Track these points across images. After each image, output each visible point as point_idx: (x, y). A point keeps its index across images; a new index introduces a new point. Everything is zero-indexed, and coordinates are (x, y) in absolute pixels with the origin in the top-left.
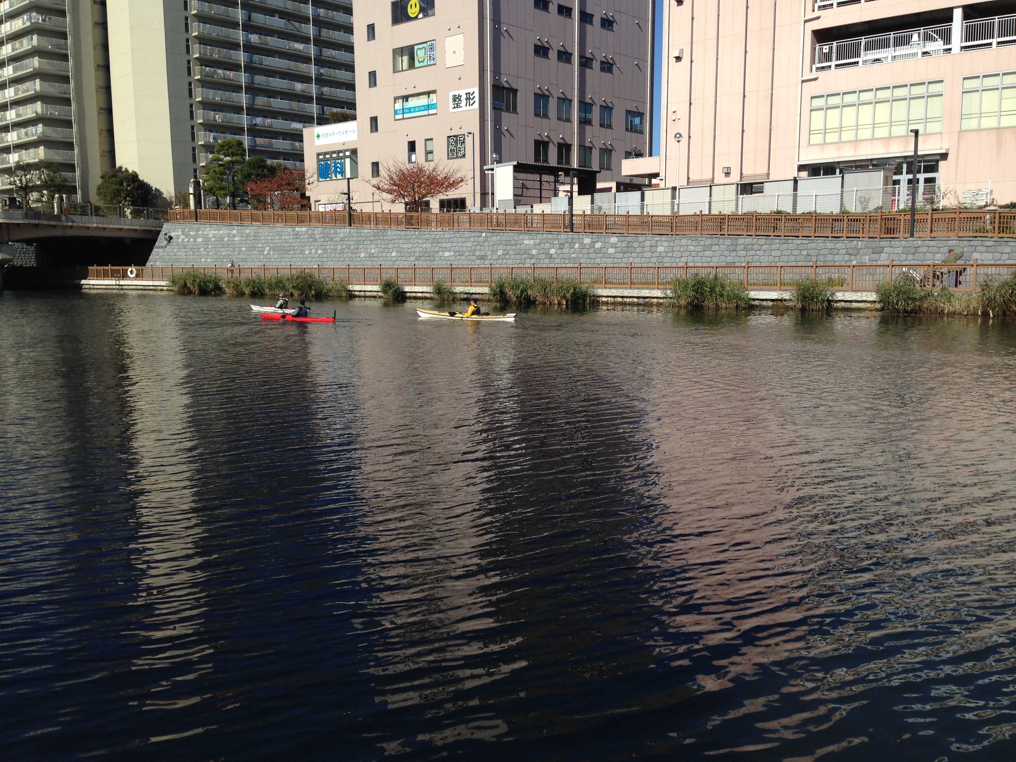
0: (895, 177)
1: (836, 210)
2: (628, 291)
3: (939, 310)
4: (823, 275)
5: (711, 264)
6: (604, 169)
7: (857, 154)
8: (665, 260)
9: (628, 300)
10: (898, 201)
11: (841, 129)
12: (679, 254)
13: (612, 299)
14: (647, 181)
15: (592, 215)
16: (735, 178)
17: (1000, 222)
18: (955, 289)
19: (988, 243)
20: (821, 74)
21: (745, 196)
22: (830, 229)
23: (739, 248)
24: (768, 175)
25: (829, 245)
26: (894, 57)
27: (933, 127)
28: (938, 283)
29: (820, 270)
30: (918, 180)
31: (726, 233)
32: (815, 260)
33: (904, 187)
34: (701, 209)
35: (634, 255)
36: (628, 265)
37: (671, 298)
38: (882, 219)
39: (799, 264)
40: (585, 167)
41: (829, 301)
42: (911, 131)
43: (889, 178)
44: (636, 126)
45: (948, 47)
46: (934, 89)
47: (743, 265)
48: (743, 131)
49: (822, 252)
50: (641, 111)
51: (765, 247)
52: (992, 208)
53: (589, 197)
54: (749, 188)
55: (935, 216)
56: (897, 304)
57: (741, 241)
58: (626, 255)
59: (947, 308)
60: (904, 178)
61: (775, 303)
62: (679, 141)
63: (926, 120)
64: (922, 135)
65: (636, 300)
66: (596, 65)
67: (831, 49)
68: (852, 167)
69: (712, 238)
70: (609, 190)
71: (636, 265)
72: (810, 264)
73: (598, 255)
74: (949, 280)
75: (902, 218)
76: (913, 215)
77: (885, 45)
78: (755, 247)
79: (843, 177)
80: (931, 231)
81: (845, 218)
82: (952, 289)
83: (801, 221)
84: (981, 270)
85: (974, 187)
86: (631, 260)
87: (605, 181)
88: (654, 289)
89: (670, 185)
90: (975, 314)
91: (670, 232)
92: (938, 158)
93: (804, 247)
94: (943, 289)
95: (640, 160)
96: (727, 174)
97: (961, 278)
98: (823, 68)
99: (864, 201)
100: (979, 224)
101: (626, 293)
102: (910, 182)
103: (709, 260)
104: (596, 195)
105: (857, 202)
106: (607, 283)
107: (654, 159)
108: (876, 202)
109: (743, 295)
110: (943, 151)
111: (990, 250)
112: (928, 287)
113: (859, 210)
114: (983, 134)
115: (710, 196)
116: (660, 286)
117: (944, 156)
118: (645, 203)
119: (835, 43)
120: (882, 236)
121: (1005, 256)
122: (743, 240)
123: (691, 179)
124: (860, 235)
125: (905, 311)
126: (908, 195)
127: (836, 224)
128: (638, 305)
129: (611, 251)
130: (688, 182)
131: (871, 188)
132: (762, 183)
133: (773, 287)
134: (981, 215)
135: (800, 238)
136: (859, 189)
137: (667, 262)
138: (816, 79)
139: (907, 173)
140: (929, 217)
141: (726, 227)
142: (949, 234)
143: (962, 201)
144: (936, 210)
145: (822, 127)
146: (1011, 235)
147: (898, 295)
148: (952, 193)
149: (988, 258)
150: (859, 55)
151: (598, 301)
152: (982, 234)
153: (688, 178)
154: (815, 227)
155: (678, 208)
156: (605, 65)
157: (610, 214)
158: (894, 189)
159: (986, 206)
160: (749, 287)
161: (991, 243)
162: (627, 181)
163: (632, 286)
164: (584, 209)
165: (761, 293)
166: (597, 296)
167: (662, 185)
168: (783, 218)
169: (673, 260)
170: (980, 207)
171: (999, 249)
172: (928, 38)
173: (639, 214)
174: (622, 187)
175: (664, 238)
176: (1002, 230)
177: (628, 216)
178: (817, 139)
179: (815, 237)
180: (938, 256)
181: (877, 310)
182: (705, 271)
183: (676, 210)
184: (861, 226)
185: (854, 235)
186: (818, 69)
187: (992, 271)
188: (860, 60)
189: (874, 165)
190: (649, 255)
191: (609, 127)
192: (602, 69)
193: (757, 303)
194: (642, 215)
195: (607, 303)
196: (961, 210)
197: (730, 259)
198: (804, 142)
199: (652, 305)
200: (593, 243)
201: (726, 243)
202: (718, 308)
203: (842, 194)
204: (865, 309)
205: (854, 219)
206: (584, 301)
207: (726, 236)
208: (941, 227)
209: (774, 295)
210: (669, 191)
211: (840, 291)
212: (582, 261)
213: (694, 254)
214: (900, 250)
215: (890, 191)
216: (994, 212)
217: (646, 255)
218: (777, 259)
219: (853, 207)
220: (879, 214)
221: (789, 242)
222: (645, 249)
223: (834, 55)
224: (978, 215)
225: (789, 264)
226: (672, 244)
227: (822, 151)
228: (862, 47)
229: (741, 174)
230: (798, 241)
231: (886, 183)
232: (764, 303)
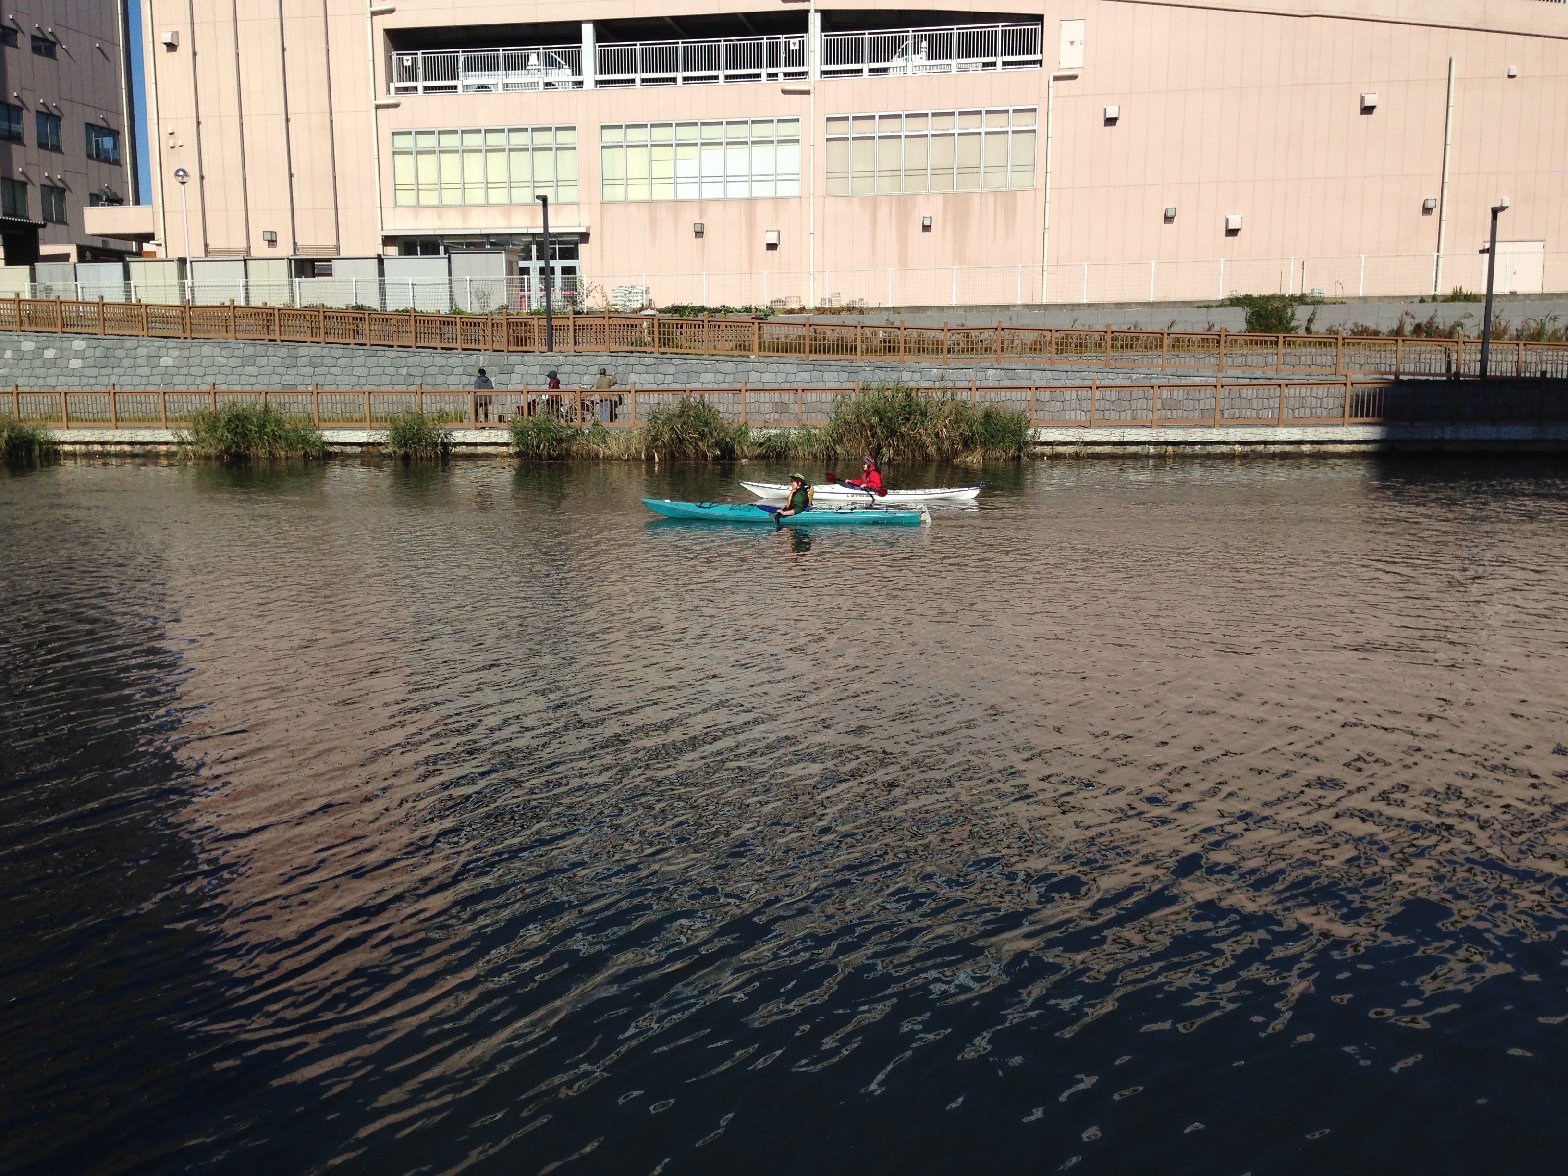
0: (523, 264)
1: (445, 309)
2: (111, 432)
3: (592, 455)
4: (431, 406)
5: (257, 388)
6: (52, 221)
7: (467, 226)
8: (177, 380)
9: (113, 448)
10: (529, 298)
11: (440, 186)
12: (201, 371)
13: (83, 447)
14: (134, 247)
15: (34, 300)
16: (284, 249)
17: (660, 332)
18: (611, 425)
19: (647, 361)
20: (402, 98)
21: (303, 279)
22: (438, 337)
23: (301, 362)
24: (338, 248)
25: (439, 360)
26: (506, 86)
27: (568, 194)
28: (588, 417)
29: (427, 399)
30: (552, 269)
31: (277, 337)
32: (419, 382)
33: (535, 277)
34: (232, 297)
35: (120, 370)
36: (110, 388)
37: (190, 444)
38: (509, 324)
39: (397, 388)
40: (15, 215)
41: (445, 445)
42: (538, 197)
43: (514, 264)
44: (106, 151)
45: (578, 78)
46: (565, 138)
47: (310, 389)
48: (291, 176)
49: (430, 370)
50: (113, 126)
51: (342, 362)
52: (649, 312)
53: (25, 270)
54: (308, 266)
55: (579, 322)
56: (538, 448)
57: (303, 351)
58: (104, 371)
59: (603, 451)
60: (535, 265)
61: (364, 449)
62: (183, 183)
63: (557, 183)
64: (552, 204)
65: (127, 448)
66: (24, 41)
67: (415, 61)
68: (461, 244)
69: (255, 345)
70: (65, 257)
71: (124, 389)
72: (413, 388)
73: (52, 371)
74: (601, 413)
75: (535, 322)
76: (549, 319)
77: (491, 65)
78: (327, 361)
79: (449, 259)
80: (575, 344)
81: (458, 320)
82: (607, 425)
83: (394, 322)
84: (641, 398)
85: (626, 283)
86: (114, 379)
87: (56, 241)
88: (160, 428)
89: (175, 254)
90: (637, 459)
91: (180, 333)
92: (577, 238)
93: (403, 362)
94: (595, 424)
95: (117, 209)
96: (272, 242)
97: (619, 410)
98: (406, 89)
99: (483, 297)
100: (635, 335)
101: (109, 435)
102: (542, 271)
103: (253, 380)
104: (39, 266)
105: (474, 297)
106: (72, 420)
107: (142, 210)
108: (499, 298)
109: (313, 437)
110: (583, 230)
111: (650, 369)
112: (577, 422)
113: (477, 310)
114: (632, 208)
115: (246, 277)
116: (169, 424)
117: (584, 237)
118: (132, 282)
119: (420, 52)
120: (511, 348)
121: (669, 379)
122: (306, 349)
123: (211, 247)
124: (481, 346)
125: (550, 457)
126: (541, 290)
127: (446, 328)
128: (134, 456)
129: (75, 363)
130: (207, 253)
131: (492, 277)
132: (330, 260)
133: (358, 424)
134: (636, 322)
135: (396, 348)
136: (473, 277)
137: (180, 383)
138: (397, 106)
139: (538, 258)
140: (570, 322)
141: (277, 328)
142: (598, 347)
143: (612, 301)
144: (579, 313)
145: (412, 180)
146: (675, 350)
147: (538, 435)
148: (598, 289)
149: (646, 380)
150: (456, 77)
151: (57, 452)
152: (639, 349)
153: (206, 245)
154: (416, 333)
155: (193, 294)
156: (41, 44)
157: (68, 299)
158: (522, 282)
159: (642, 309)
160: (322, 424)
161: (651, 361)
162: (98, 244)
163: (119, 424)
164: (17, 289)
165: (342, 433)
166: (55, 443)
167: (161, 254)
168: (366, 316)
169: (190, 379)
170: (635, 311)
171: (661, 368)
172: (550, 62)
173: (122, 300)
174: (88, 254)
175: (171, 343)
176: (663, 343)
177: (101, 304)
178: (407, 198)
179: (418, 347)
180: (586, 378)
181: (510, 456)
182: (248, 398)
183: (188, 296)
184: (481, 332)
185: (473, 346)
186: (398, 90)
187: (654, 398)
188: (459, 83)
189: (492, 244)
190: (146, 371)
191: (57, 149)
192: (36, 50)
193: (336, 449)
194: (128, 304)
195: (73, 455)
196: (611, 314)
197: (288, 380)
198: (388, 201)
199: (158, 455)
200: (40, 349)
201: (278, 354)
202: (273, 458)
203: (450, 284)
204: (496, 456)
205: (473, 323)
206: (30, 451)
207: (278, 342)
208: (586, 336)
209: (362, 436)
210: (175, 266)
211: (460, 429)
212: (20, 381)
213: (227, 370)
214: (536, 369)
215: (516, 282)
216: (651, 317)
217: (140, 371)
218: (362, 381)
219: (468, 305)
220: (504, 317)
221: (379, 354)
222: (140, 361)
223: (420, 72)
224: (632, 322)
225: (383, 389)
226: (186, 353)
227: (416, 217)
228: (460, 65)
229: (295, 244)
230: (392, 354)
231: (510, 272)
232: (348, 449)
